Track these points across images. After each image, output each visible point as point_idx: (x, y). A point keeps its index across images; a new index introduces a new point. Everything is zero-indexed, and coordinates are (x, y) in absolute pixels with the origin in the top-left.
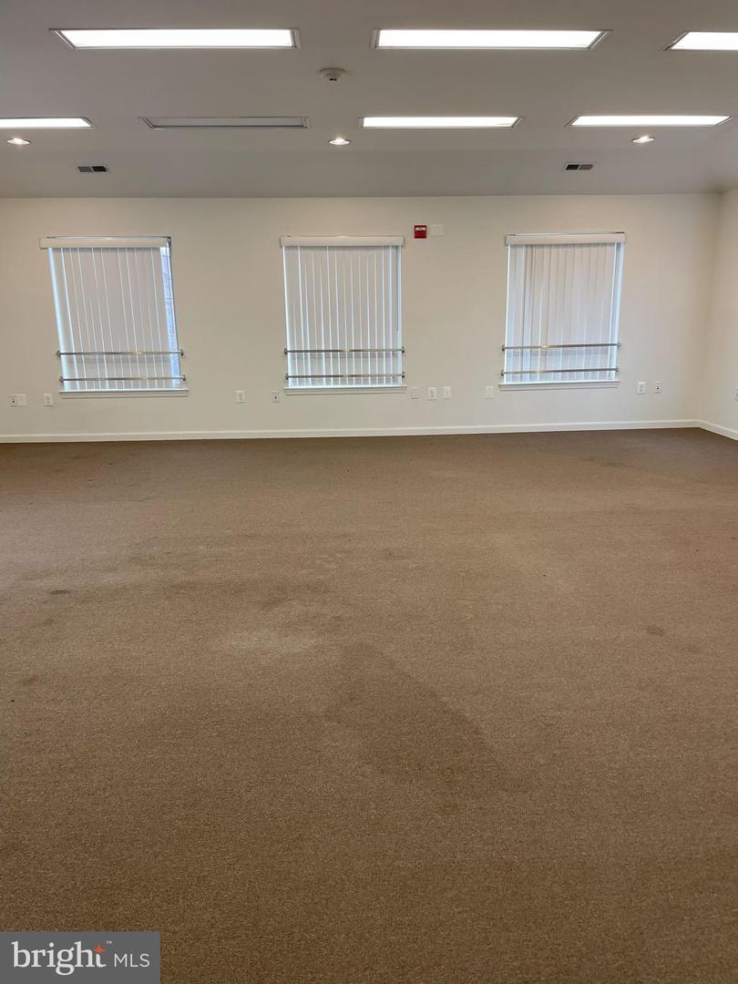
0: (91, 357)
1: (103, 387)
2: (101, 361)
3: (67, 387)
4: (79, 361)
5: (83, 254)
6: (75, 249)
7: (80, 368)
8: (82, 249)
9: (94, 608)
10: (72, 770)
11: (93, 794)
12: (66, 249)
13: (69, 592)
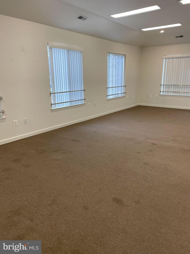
0: (169, 86)
1: (171, 94)
2: (171, 87)
3: (162, 93)
4: (166, 87)
5: (172, 59)
6: (170, 58)
7: (166, 89)
8: (172, 58)
9: (162, 150)
10: (153, 189)
11: (158, 197)
12: (168, 58)
13: (156, 145)
